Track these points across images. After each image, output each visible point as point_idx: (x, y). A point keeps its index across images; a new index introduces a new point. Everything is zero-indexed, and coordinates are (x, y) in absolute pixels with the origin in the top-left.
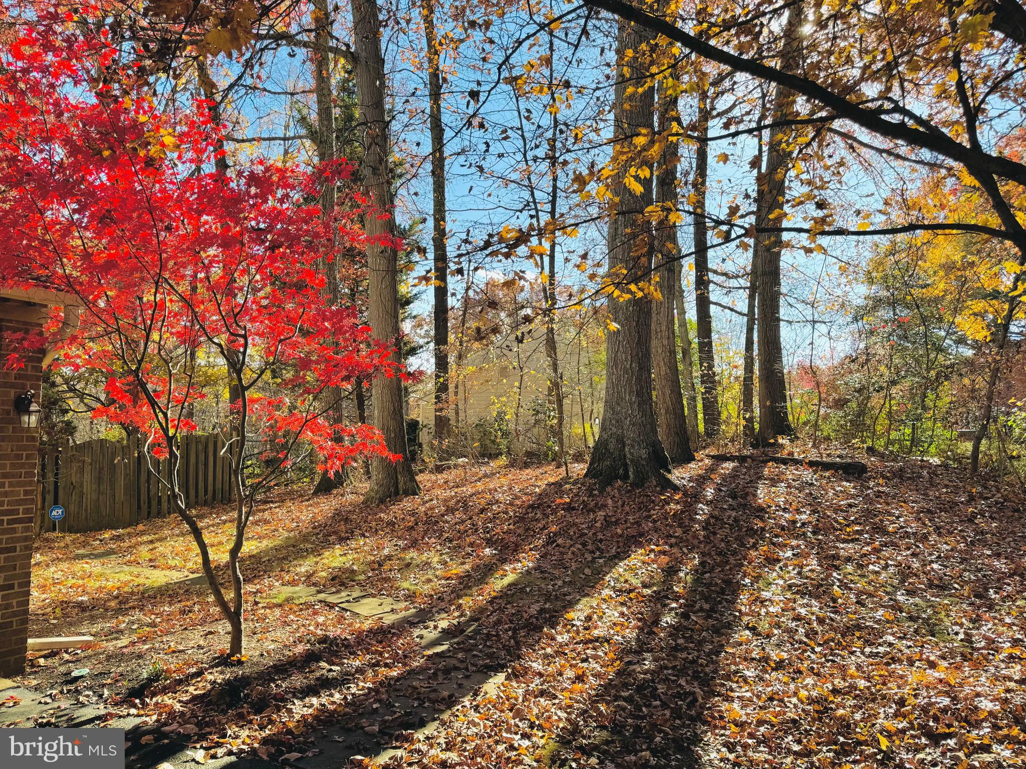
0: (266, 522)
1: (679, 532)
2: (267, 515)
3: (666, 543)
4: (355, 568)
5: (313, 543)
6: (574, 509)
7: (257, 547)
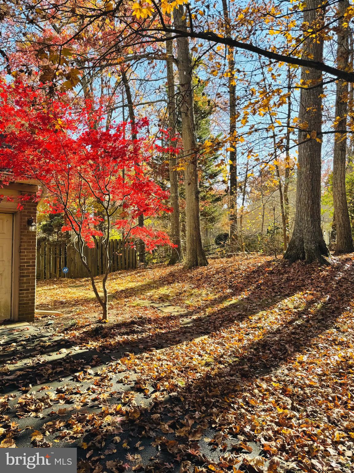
0: (144, 276)
1: (323, 285)
2: (145, 273)
3: (315, 290)
4: (170, 294)
5: (157, 284)
6: (273, 273)
7: (135, 285)
